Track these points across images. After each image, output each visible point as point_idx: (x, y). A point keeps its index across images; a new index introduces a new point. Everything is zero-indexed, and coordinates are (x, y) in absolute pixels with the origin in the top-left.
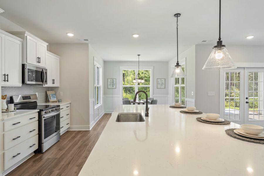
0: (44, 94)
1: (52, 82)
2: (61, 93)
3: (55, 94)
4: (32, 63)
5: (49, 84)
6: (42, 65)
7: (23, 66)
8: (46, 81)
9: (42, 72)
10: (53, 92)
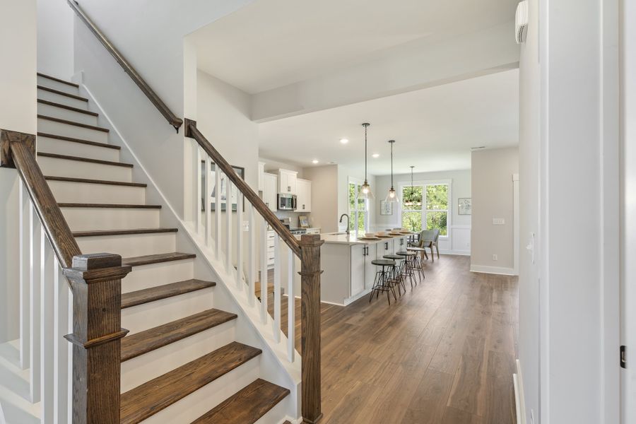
0: (296, 219)
1: (302, 207)
2: (312, 219)
3: (307, 220)
4: (285, 193)
5: (299, 209)
6: (292, 192)
7: (278, 195)
8: (296, 207)
9: (292, 199)
10: (305, 218)
